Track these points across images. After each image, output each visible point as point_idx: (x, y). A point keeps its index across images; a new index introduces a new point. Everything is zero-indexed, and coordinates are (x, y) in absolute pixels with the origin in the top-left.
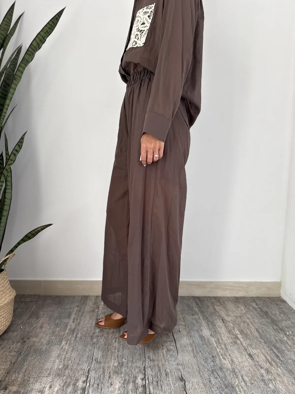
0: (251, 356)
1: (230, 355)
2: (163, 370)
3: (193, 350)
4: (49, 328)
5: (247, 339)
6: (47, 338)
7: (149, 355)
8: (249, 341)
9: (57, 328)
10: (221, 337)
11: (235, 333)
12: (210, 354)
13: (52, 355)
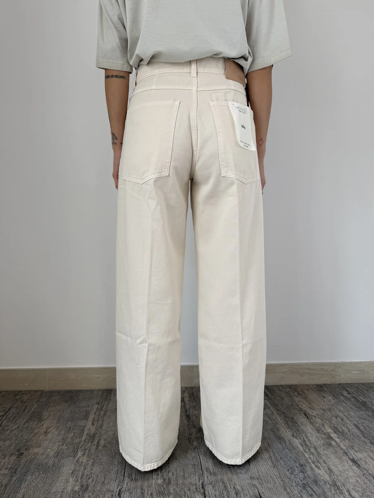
0: (355, 462)
1: (325, 462)
2: (231, 487)
3: (270, 457)
4: (58, 434)
5: (345, 439)
6: (55, 448)
7: (207, 466)
8: (348, 441)
9: (69, 434)
10: (307, 437)
11: (325, 431)
12: (295, 462)
13: (63, 472)
